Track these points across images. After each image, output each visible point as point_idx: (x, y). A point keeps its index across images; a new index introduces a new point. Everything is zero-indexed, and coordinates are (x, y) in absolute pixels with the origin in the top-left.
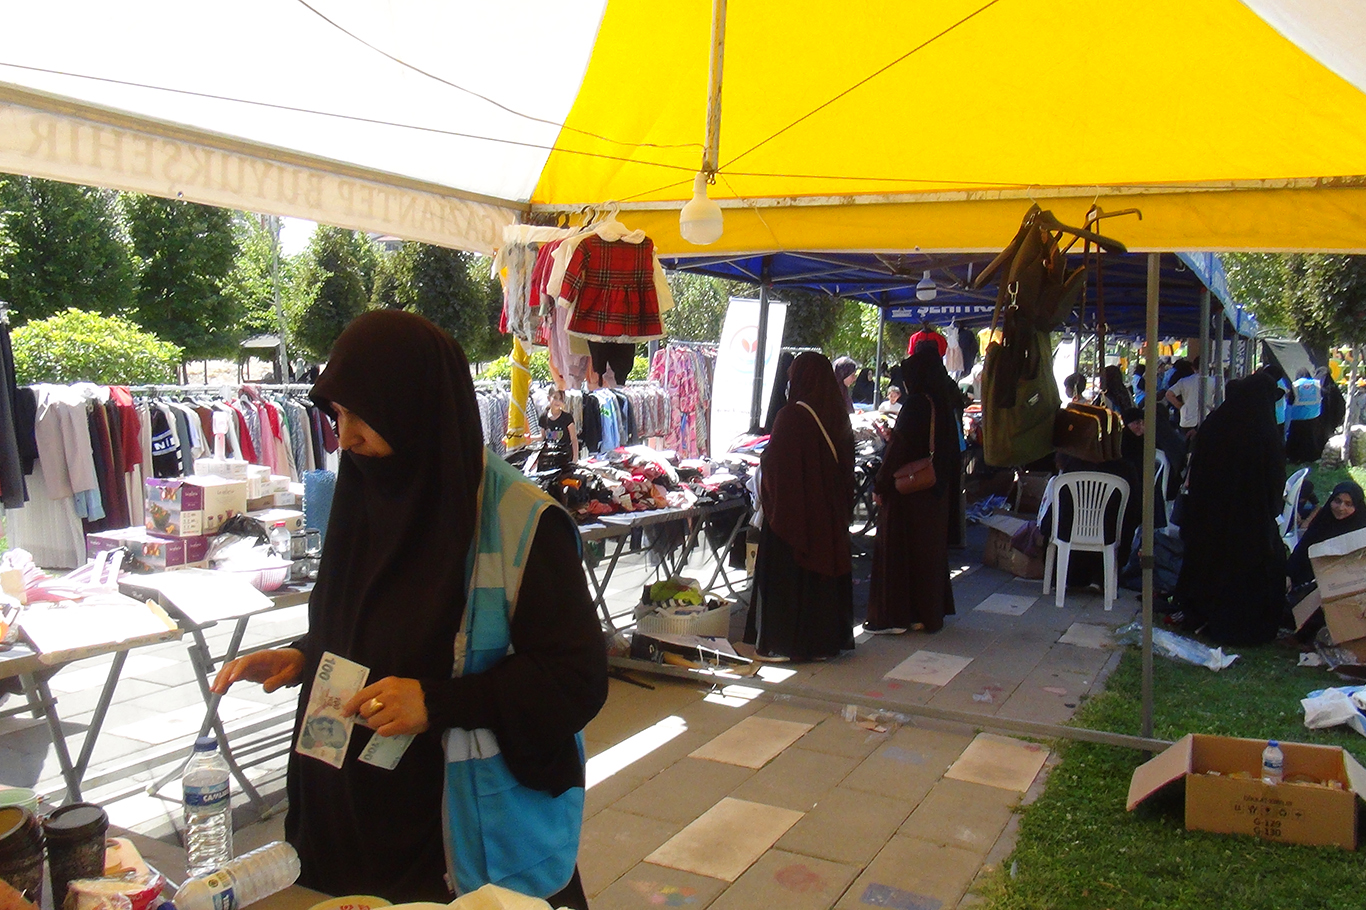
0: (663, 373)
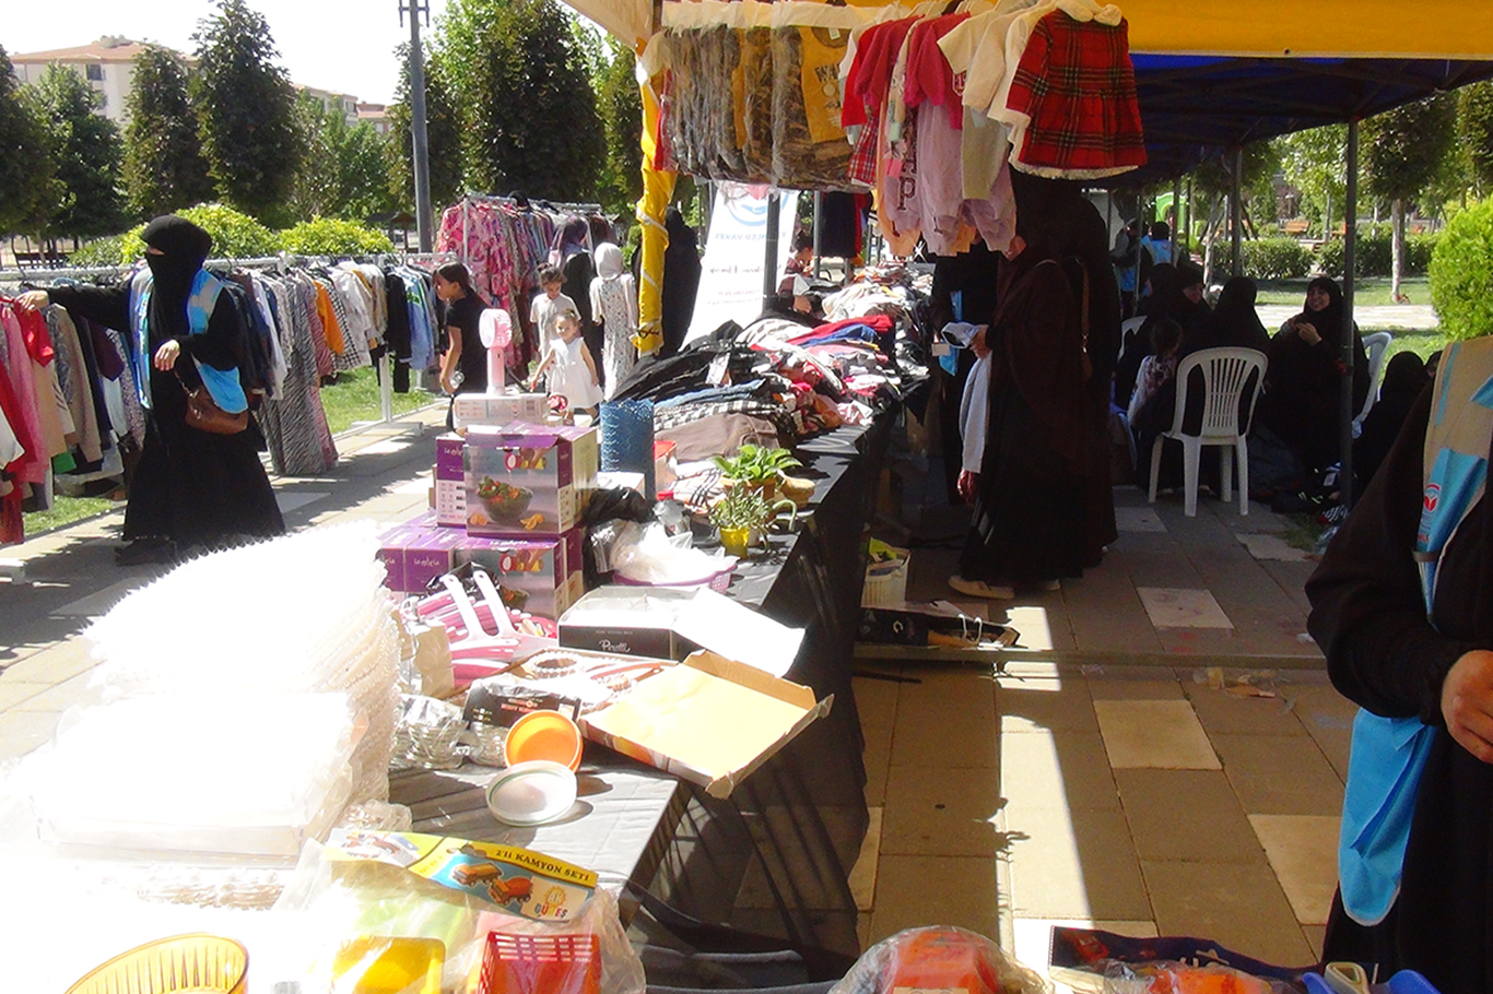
0: (461, 239)
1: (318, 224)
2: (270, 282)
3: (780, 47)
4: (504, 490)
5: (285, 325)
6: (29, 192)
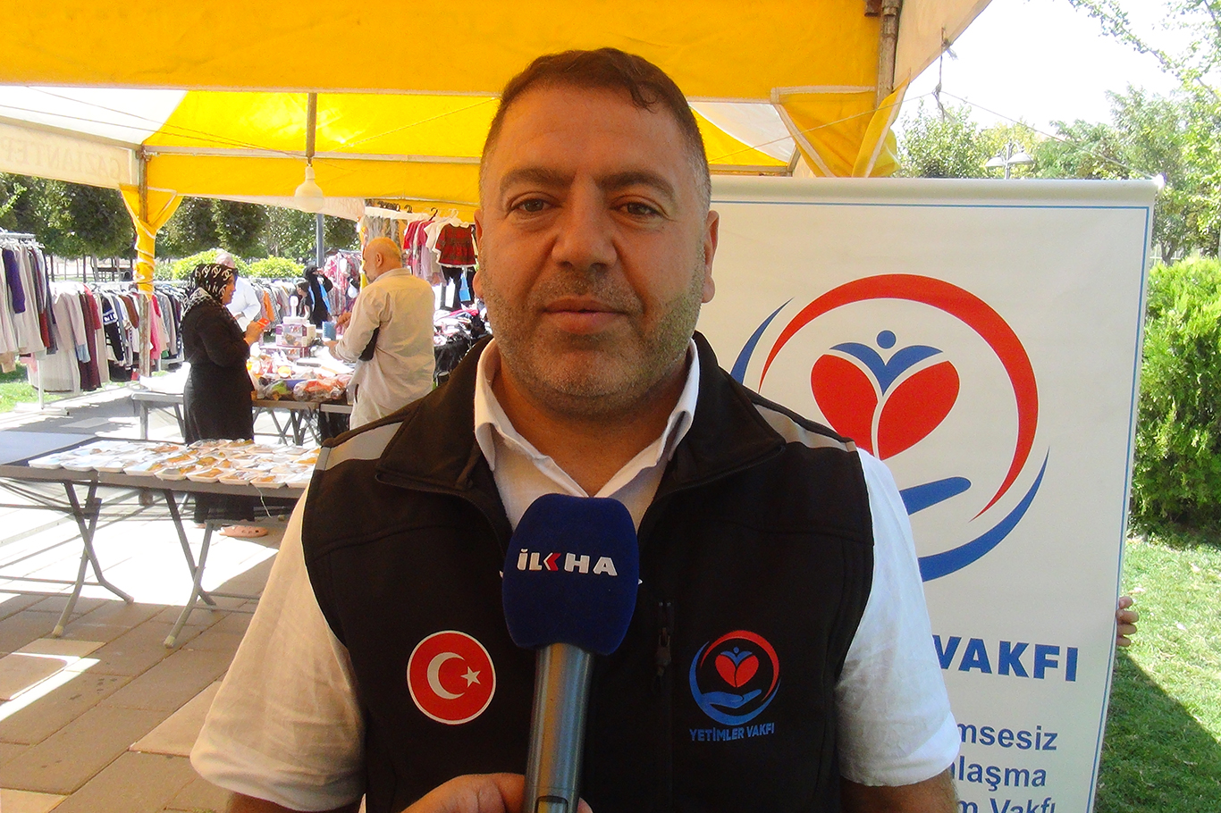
1: (271, 260)
3: (393, 225)
4: (290, 336)
6: (119, 236)
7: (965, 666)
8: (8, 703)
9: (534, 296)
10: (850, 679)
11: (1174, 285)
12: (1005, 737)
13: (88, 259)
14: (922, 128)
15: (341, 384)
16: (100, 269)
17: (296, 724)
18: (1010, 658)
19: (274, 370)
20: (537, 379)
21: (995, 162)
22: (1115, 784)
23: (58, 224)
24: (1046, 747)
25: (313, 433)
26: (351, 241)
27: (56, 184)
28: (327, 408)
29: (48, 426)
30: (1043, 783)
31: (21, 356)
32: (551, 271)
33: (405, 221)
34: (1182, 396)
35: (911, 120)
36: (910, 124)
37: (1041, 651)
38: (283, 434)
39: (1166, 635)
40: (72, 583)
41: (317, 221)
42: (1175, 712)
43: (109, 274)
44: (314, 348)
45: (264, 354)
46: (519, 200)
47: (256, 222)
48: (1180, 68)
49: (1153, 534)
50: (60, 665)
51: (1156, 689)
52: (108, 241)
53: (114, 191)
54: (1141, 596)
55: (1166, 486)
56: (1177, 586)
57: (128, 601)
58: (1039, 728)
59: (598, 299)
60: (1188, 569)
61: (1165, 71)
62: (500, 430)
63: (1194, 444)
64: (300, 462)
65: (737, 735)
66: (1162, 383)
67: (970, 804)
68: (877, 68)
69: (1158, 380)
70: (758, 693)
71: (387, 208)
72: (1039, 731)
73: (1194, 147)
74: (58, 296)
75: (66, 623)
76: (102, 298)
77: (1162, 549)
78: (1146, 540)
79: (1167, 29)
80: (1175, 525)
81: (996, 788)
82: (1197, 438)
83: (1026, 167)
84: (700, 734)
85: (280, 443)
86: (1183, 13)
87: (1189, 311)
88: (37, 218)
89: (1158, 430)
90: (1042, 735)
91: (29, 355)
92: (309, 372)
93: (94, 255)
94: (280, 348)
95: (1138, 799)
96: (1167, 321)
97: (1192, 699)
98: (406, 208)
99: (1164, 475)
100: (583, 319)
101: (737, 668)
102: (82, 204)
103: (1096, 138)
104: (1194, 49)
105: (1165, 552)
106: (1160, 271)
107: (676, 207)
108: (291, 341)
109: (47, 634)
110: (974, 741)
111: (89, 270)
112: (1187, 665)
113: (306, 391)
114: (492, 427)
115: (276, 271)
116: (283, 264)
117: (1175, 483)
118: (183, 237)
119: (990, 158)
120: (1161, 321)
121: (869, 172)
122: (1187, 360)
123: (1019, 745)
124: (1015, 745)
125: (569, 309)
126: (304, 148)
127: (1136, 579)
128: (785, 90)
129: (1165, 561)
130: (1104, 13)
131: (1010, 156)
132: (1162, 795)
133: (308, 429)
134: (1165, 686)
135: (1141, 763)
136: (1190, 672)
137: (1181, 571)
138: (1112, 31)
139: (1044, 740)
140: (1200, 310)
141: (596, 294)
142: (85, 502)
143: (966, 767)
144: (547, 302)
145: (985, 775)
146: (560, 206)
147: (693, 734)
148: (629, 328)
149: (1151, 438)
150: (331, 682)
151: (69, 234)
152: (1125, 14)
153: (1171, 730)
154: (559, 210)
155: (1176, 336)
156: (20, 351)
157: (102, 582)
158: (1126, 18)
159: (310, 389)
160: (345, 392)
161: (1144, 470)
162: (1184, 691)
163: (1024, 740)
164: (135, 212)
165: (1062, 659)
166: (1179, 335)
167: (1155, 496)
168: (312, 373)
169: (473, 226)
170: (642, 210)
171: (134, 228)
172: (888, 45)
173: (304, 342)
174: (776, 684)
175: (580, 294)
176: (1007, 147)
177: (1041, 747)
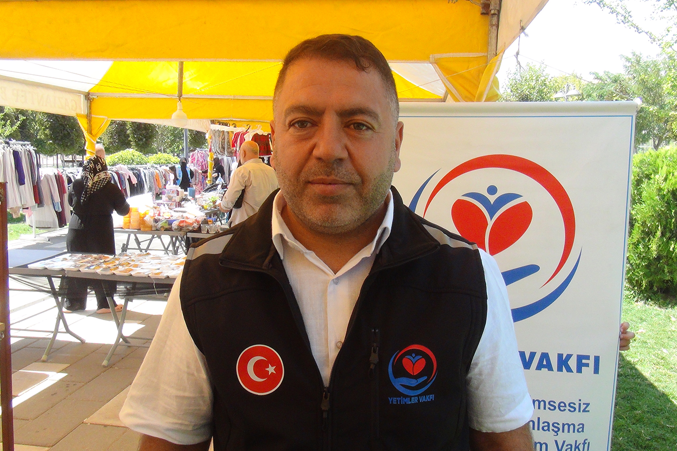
1: (160, 155)
2: (144, 170)
3: (226, 134)
4: (170, 196)
5: (148, 180)
6: (76, 143)
7: (539, 368)
8: (17, 397)
9: (303, 174)
10: (474, 373)
11: (659, 162)
12: (561, 406)
13: (59, 156)
14: (518, 77)
15: (198, 222)
16: (66, 161)
17: (177, 397)
18: (563, 362)
19: (161, 215)
20: (305, 217)
21: (559, 95)
22: (628, 438)
23: (43, 137)
24: (584, 411)
25: (183, 249)
26: (203, 143)
27: (41, 115)
28: (190, 235)
29: (38, 247)
30: (583, 431)
31: (23, 209)
32: (312, 163)
33: (232, 132)
34: (664, 223)
35: (512, 73)
36: (512, 75)
37: (580, 358)
38: (166, 249)
39: (657, 355)
40: (52, 332)
41: (184, 133)
42: (662, 398)
43: (71, 164)
44: (183, 203)
45: (156, 206)
46: (296, 120)
47: (150, 134)
48: (661, 41)
49: (649, 300)
50: (45, 377)
51: (651, 385)
52: (70, 145)
53: (73, 118)
54: (642, 334)
55: (656, 273)
56: (663, 328)
57: (83, 342)
58: (580, 400)
59: (337, 178)
60: (669, 319)
61: (652, 43)
62: (286, 237)
63: (671, 249)
64: (176, 264)
65: (414, 400)
66: (653, 215)
67: (544, 443)
68: (488, 44)
69: (650, 214)
70: (425, 378)
71: (222, 125)
72: (580, 402)
73: (670, 85)
74: (43, 176)
75: (48, 354)
76: (67, 176)
77: (655, 308)
78: (645, 303)
79: (653, 19)
80: (662, 295)
81: (557, 434)
82: (673, 246)
83: (577, 98)
84: (394, 400)
85: (165, 254)
86: (662, 11)
87: (667, 175)
88: (31, 133)
89: (651, 242)
90: (582, 404)
91: (27, 208)
92: (181, 215)
93: (63, 153)
94: (165, 202)
95: (641, 446)
96: (655, 181)
97: (671, 391)
98: (233, 125)
99: (655, 267)
100: (330, 187)
101: (414, 365)
102: (56, 125)
103: (616, 81)
104: (668, 31)
105: (656, 310)
106: (651, 154)
107: (380, 125)
108: (170, 199)
109: (38, 360)
110: (545, 408)
111: (60, 162)
112: (669, 372)
113: (179, 226)
114: (281, 236)
115: (162, 161)
116: (166, 157)
117: (661, 271)
118: (111, 143)
119: (557, 93)
120: (652, 181)
121: (484, 100)
122: (666, 203)
123: (569, 410)
124: (567, 410)
125: (323, 182)
126: (177, 93)
127: (640, 325)
128: (438, 56)
129: (656, 315)
130: (618, 11)
131: (567, 92)
132: (654, 444)
133: (180, 247)
134: (656, 384)
135: (643, 426)
136: (670, 376)
137: (665, 320)
138: (622, 21)
139: (583, 407)
140: (673, 175)
141: (337, 176)
142: (59, 287)
143: (541, 423)
144: (311, 179)
145: (551, 427)
146: (317, 126)
147: (390, 400)
148: (354, 191)
149: (647, 246)
150: (196, 373)
151: (49, 142)
152: (629, 12)
153: (659, 408)
154: (317, 127)
155: (660, 190)
156: (23, 206)
157: (68, 331)
158: (630, 14)
159: (181, 225)
160: (200, 226)
161: (644, 265)
162: (667, 386)
163: (572, 407)
164: (84, 128)
165: (591, 362)
166: (661, 189)
167: (650, 279)
168: (182, 216)
169: (270, 134)
170: (361, 127)
171: (84, 138)
172: (493, 31)
173: (178, 199)
174: (435, 374)
175: (328, 176)
176: (566, 86)
177: (581, 411)
